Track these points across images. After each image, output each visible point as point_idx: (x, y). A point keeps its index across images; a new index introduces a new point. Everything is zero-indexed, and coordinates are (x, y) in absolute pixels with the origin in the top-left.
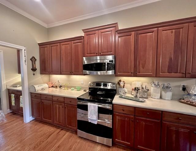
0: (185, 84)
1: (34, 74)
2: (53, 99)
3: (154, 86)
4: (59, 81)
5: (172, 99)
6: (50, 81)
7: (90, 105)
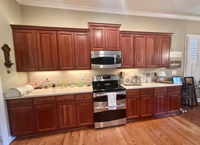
0: (156, 72)
1: (9, 72)
2: (57, 99)
3: (142, 74)
4: (49, 80)
5: (152, 82)
6: (30, 81)
7: (110, 95)
